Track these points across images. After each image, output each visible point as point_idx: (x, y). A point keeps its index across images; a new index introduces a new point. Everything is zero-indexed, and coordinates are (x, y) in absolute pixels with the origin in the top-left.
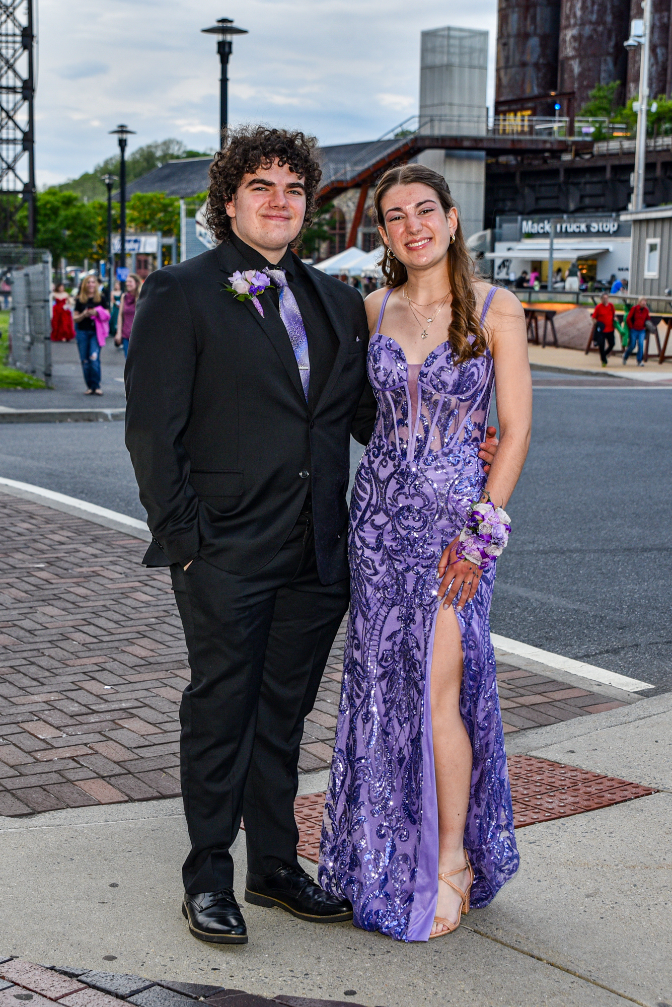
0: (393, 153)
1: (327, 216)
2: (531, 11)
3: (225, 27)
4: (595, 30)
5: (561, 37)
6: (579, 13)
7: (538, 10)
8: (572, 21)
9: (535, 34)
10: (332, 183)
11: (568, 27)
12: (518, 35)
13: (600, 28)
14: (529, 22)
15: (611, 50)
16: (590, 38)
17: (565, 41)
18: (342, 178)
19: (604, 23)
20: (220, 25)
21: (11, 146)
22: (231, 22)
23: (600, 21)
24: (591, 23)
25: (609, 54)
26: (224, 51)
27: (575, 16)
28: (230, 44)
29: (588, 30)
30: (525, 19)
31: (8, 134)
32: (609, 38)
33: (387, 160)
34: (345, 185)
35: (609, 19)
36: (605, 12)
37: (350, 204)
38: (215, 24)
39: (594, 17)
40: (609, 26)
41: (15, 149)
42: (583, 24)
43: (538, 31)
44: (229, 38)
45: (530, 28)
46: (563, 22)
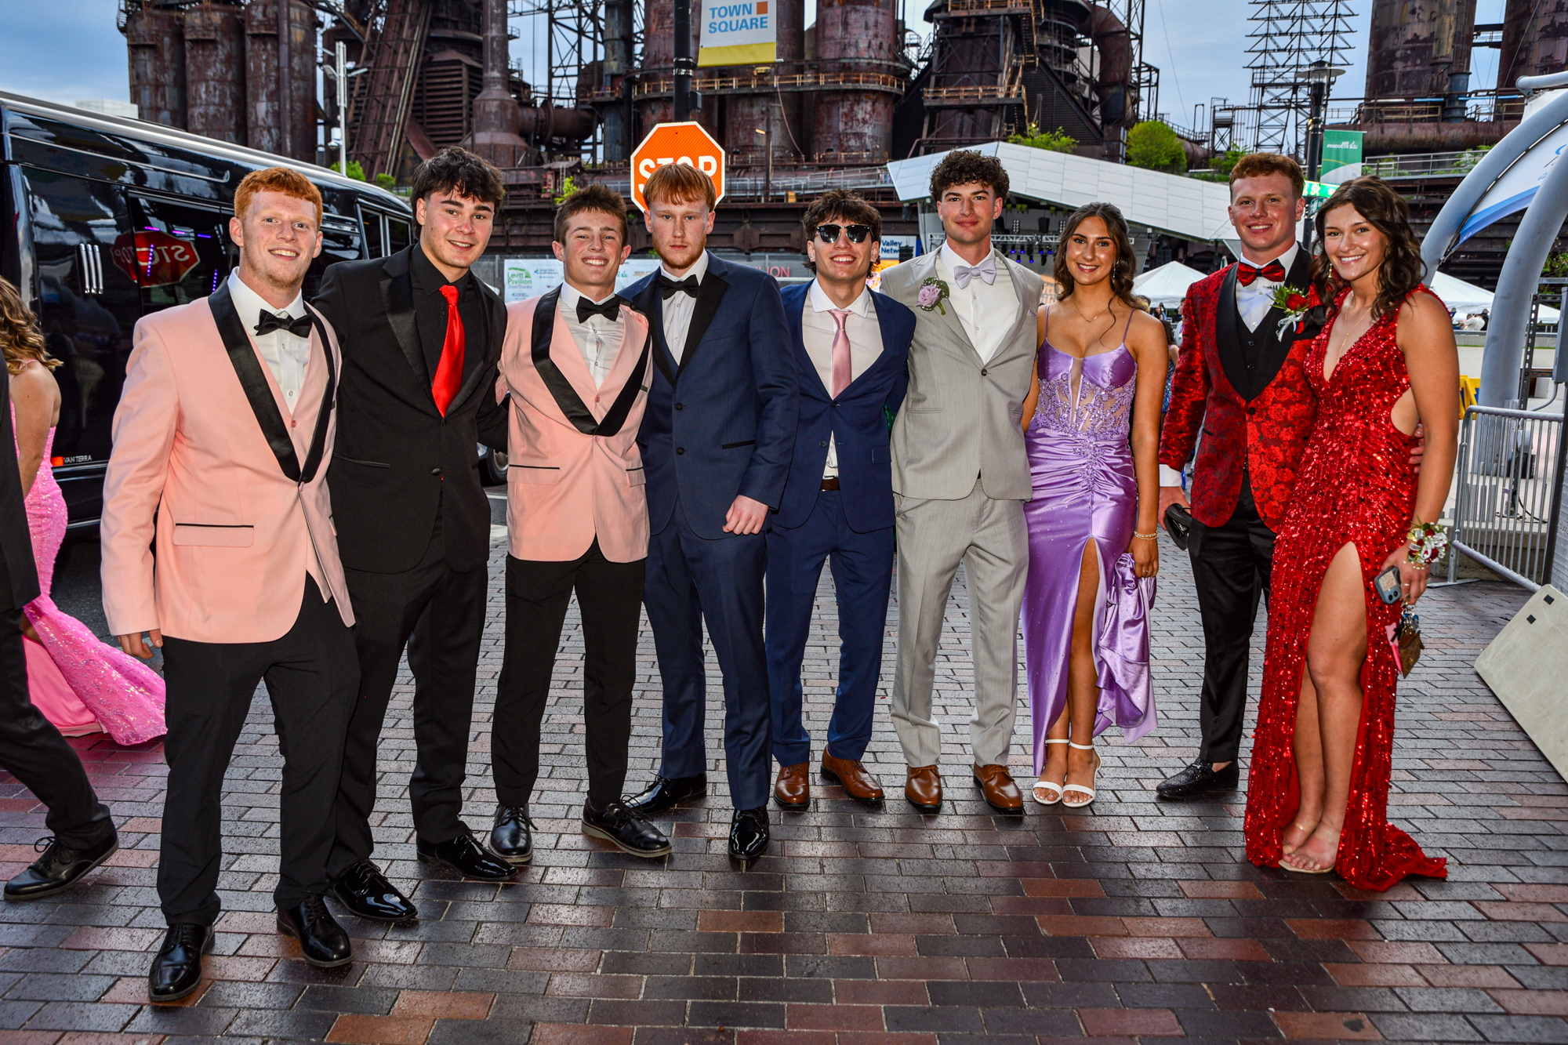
2: (161, 89)
4: (218, 110)
5: (189, 113)
6: (204, 96)
7: (167, 89)
8: (198, 102)
9: (165, 109)
11: (195, 105)
12: (151, 108)
13: (222, 109)
14: (159, 98)
15: (233, 127)
16: (215, 116)
17: (192, 117)
19: (226, 106)
23: (222, 104)
24: (214, 104)
25: (231, 130)
27: (200, 98)
29: (212, 110)
30: (156, 95)
32: (231, 117)
35: (229, 102)
36: (225, 97)
39: (217, 100)
40: (229, 108)
42: (207, 105)
43: (168, 106)
45: (161, 104)
46: (190, 101)
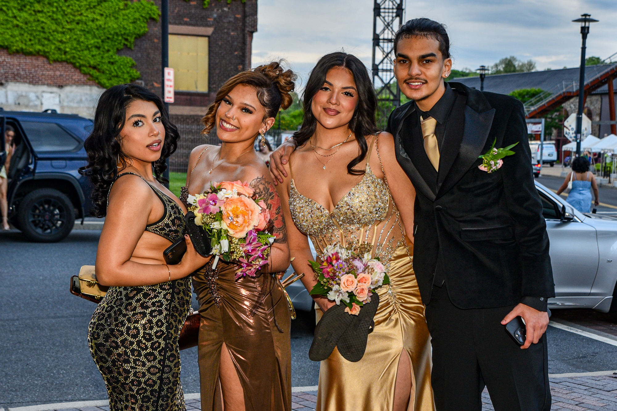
0: (604, 75)
1: (558, 114)
3: (586, 19)
10: (564, 93)
18: (571, 90)
20: (584, 17)
21: (388, 73)
22: (590, 16)
26: (585, 32)
28: (588, 28)
31: (387, 66)
33: (600, 79)
34: (572, 94)
37: (572, 106)
38: (580, 17)
41: (390, 75)
44: (587, 24)
